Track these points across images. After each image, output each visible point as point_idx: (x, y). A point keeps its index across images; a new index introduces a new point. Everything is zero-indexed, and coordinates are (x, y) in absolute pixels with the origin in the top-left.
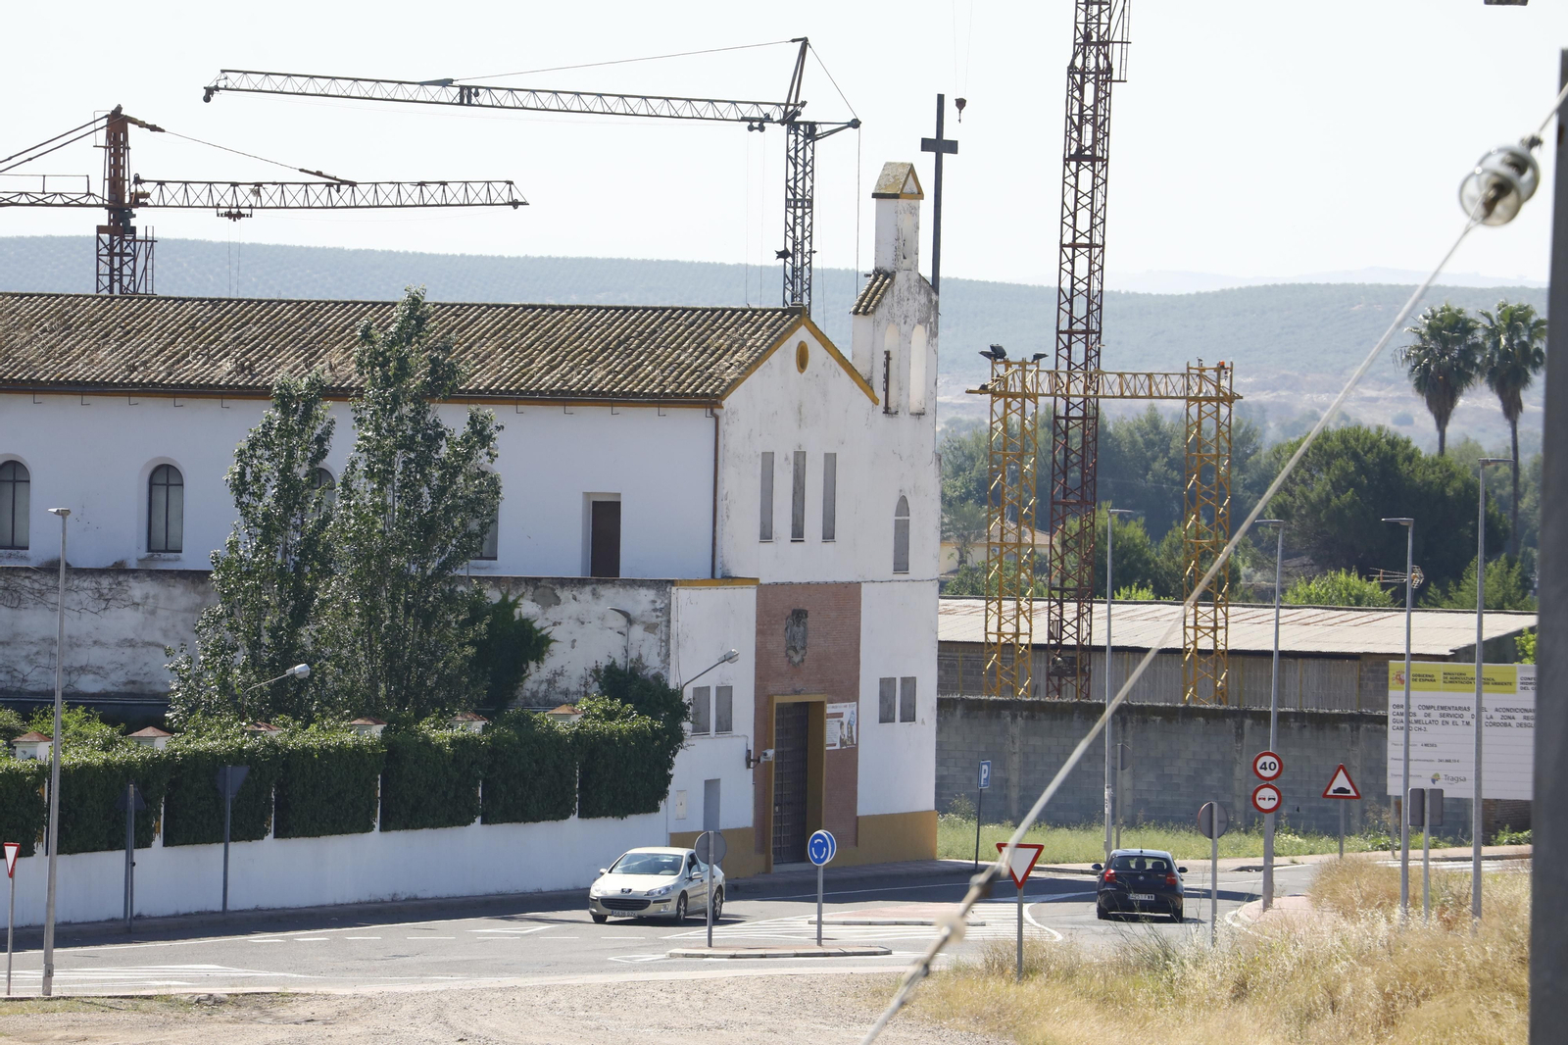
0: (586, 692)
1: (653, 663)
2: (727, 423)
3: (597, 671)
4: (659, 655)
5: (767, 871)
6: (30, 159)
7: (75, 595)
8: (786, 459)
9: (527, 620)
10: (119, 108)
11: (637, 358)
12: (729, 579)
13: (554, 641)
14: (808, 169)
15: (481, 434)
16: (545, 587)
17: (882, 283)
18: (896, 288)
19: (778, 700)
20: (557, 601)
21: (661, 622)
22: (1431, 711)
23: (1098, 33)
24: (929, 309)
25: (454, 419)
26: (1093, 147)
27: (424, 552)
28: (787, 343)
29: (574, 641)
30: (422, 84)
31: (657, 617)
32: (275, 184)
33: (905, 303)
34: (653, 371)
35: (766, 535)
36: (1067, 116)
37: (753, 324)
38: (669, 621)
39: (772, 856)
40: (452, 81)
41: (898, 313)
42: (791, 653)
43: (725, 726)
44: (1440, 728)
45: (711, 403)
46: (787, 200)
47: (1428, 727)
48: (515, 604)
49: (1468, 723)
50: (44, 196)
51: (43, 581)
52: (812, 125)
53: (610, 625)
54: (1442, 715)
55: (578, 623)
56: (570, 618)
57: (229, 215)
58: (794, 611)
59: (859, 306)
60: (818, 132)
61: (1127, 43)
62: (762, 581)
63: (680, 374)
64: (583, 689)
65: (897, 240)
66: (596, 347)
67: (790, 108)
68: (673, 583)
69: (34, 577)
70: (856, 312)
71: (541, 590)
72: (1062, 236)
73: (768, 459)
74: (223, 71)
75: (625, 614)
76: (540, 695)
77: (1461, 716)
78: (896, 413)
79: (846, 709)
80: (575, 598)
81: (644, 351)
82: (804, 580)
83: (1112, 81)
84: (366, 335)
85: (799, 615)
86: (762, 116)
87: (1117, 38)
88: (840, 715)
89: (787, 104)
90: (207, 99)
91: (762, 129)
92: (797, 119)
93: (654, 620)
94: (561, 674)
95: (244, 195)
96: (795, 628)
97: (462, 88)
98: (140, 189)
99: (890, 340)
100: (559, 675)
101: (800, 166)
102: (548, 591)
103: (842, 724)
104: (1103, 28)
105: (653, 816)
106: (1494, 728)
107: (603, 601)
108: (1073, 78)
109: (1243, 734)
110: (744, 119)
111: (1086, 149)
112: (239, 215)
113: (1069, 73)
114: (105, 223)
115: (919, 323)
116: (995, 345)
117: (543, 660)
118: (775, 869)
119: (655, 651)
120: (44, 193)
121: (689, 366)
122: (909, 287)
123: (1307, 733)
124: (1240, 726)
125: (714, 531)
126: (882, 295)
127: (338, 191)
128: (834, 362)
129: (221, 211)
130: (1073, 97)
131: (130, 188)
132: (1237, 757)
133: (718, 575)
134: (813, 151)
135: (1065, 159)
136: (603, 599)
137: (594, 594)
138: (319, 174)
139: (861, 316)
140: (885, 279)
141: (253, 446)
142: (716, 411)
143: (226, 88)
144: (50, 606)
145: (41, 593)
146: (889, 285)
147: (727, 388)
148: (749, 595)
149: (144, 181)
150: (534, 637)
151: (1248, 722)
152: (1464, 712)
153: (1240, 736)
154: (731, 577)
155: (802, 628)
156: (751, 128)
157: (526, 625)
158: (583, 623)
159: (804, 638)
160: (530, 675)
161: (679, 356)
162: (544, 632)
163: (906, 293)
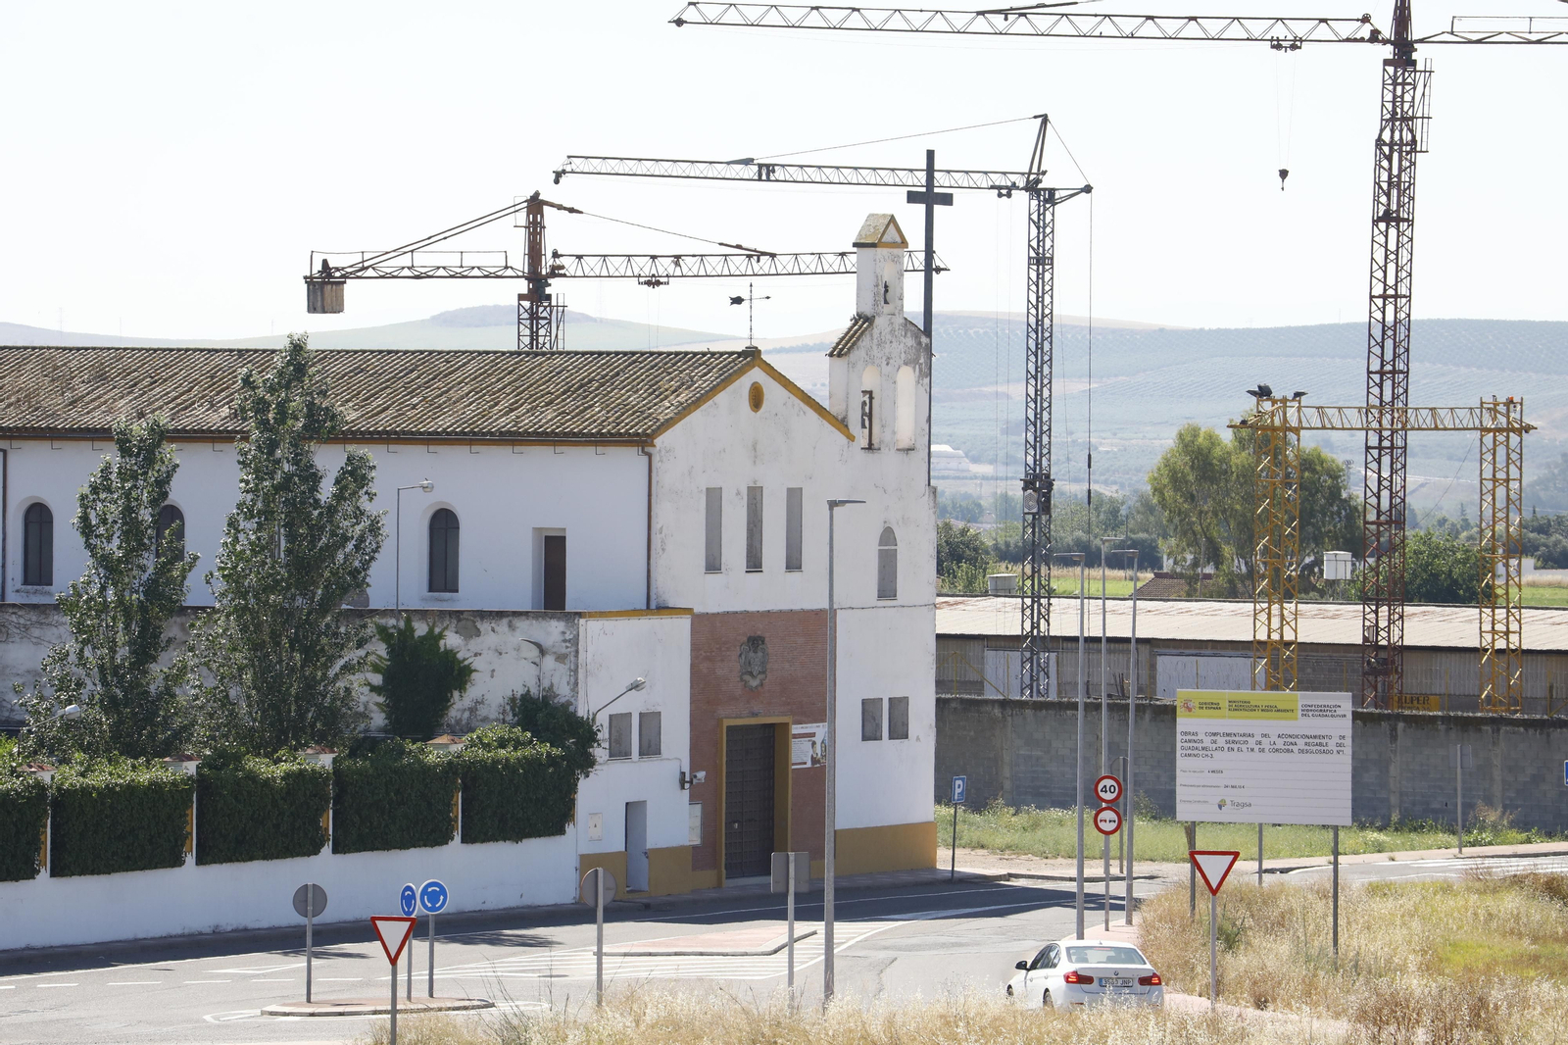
0: (504, 719)
1: (563, 691)
2: (661, 461)
3: (513, 699)
4: (568, 683)
5: (719, 885)
6: (445, 238)
7: (55, 629)
8: (738, 493)
9: (452, 651)
10: (537, 194)
11: (592, 399)
12: (663, 609)
13: (475, 671)
14: (1048, 230)
15: (355, 477)
16: (467, 619)
17: (861, 327)
18: (876, 332)
19: (727, 723)
20: (478, 633)
21: (570, 654)
22: (1218, 738)
23: (1402, 109)
24: (918, 351)
25: (329, 461)
26: (1398, 211)
27: (304, 588)
28: (737, 384)
29: (493, 671)
30: (728, 163)
31: (567, 647)
32: (694, 256)
33: (887, 346)
34: (599, 412)
35: (713, 565)
36: (1375, 182)
37: (708, 366)
38: (577, 652)
39: (724, 871)
40: (753, 160)
41: (880, 355)
42: (747, 677)
43: (651, 748)
44: (1226, 754)
45: (642, 441)
46: (1030, 258)
47: (1214, 753)
48: (441, 636)
49: (1252, 750)
50: (462, 270)
51: (28, 617)
52: (1052, 191)
53: (524, 655)
54: (1227, 742)
55: (497, 654)
56: (489, 649)
57: (648, 283)
58: (749, 639)
59: (835, 349)
60: (1057, 196)
61: (1428, 118)
62: (697, 610)
63: (623, 414)
64: (501, 717)
65: (877, 286)
66: (558, 390)
67: (1032, 177)
68: (580, 615)
69: (20, 613)
70: (831, 355)
71: (463, 622)
72: (1371, 289)
73: (714, 497)
74: (569, 157)
75: (538, 645)
76: (463, 722)
77: (1246, 742)
78: (879, 449)
79: (820, 730)
80: (493, 631)
81: (599, 394)
82: (762, 608)
83: (1416, 152)
84: (247, 382)
85: (755, 642)
86: (1009, 184)
87: (1419, 114)
88: (813, 735)
89: (1030, 173)
90: (557, 182)
91: (1009, 195)
92: (1040, 186)
93: (564, 651)
94: (482, 702)
95: (665, 266)
96: (751, 654)
97: (760, 166)
98: (558, 262)
99: (869, 379)
100: (480, 703)
101: (1042, 227)
102: (469, 623)
103: (814, 743)
104: (1406, 106)
105: (558, 839)
106: (1277, 754)
107: (518, 633)
108: (1381, 149)
109: (1397, 735)
110: (992, 187)
111: (1393, 212)
112: (658, 283)
113: (1377, 145)
114: (526, 292)
115: (906, 364)
116: (1262, 384)
117: (465, 689)
118: (728, 883)
119: (565, 679)
120: (461, 267)
121: (633, 407)
122: (892, 331)
123: (1453, 735)
124: (1394, 729)
125: (649, 564)
126: (858, 339)
127: (758, 261)
128: (797, 402)
129: (642, 280)
130: (1381, 167)
131: (547, 261)
132: (1392, 756)
133: (653, 605)
134: (1053, 215)
135: (1374, 221)
136: (518, 630)
137: (510, 626)
138: (739, 247)
139: (835, 358)
140: (864, 323)
141: (95, 489)
142: (647, 449)
143: (573, 172)
144: (34, 640)
145: (26, 628)
146: (866, 329)
147: (659, 427)
148: (684, 624)
149: (562, 256)
150: (456, 668)
151: (1401, 725)
152: (1248, 739)
153: (1394, 738)
154: (668, 608)
155: (760, 654)
156: (1000, 195)
157: (450, 655)
158: (500, 654)
159: (763, 663)
160: (454, 704)
161: (629, 397)
162: (466, 663)
163: (889, 337)
